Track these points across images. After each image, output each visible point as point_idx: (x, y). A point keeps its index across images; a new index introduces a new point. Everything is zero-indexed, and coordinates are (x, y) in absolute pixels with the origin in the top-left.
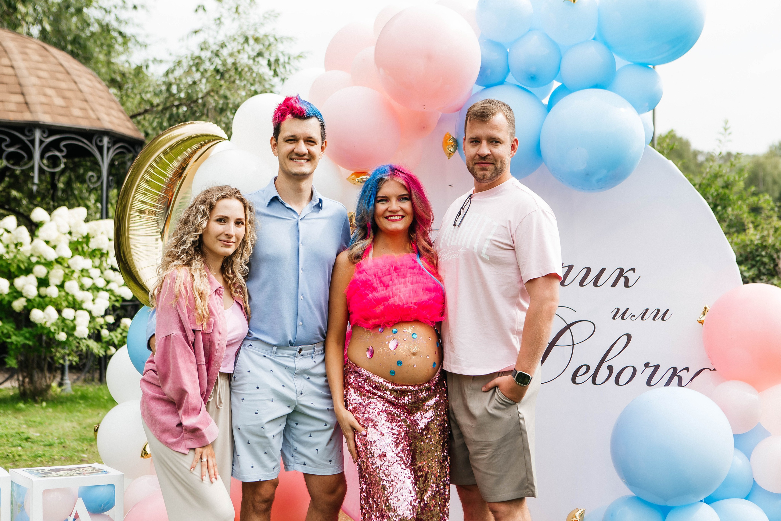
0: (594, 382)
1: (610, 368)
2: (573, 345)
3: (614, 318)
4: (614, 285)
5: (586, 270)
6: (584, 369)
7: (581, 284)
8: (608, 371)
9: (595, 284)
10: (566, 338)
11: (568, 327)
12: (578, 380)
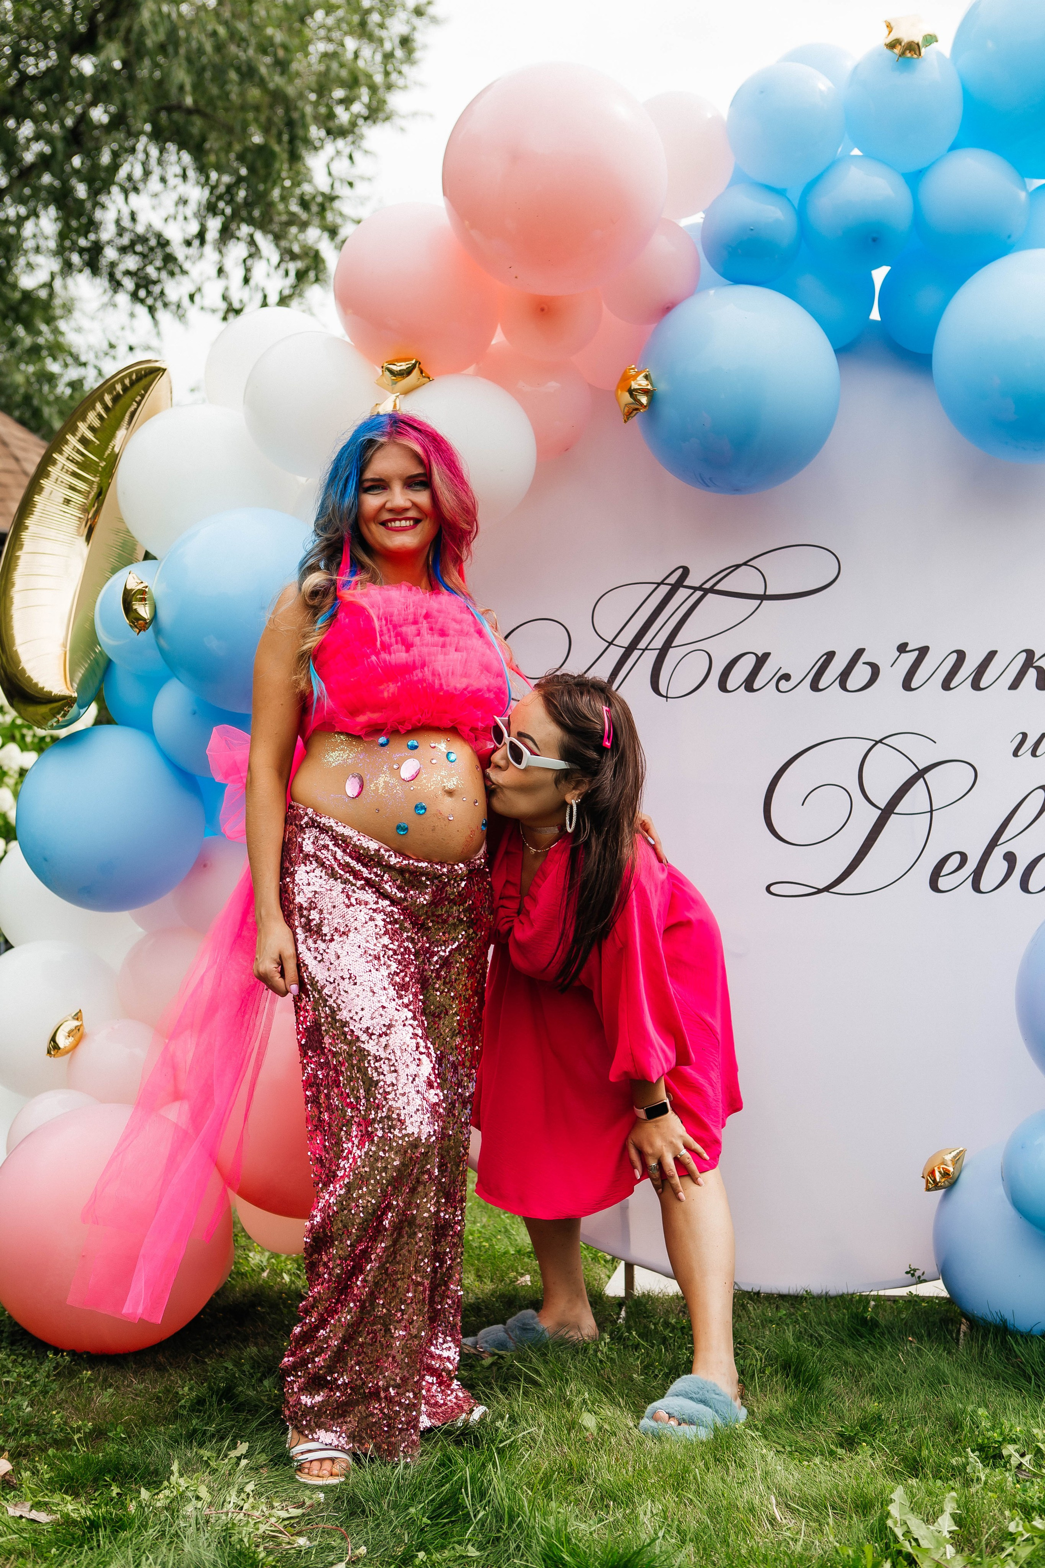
0: (976, 888)
1: (1010, 858)
2: (931, 811)
3: (1015, 754)
4: (1014, 686)
5: (955, 655)
6: (955, 860)
7: (946, 685)
8: (1005, 865)
9: (976, 685)
10: (916, 798)
11: (921, 774)
12: (942, 883)
